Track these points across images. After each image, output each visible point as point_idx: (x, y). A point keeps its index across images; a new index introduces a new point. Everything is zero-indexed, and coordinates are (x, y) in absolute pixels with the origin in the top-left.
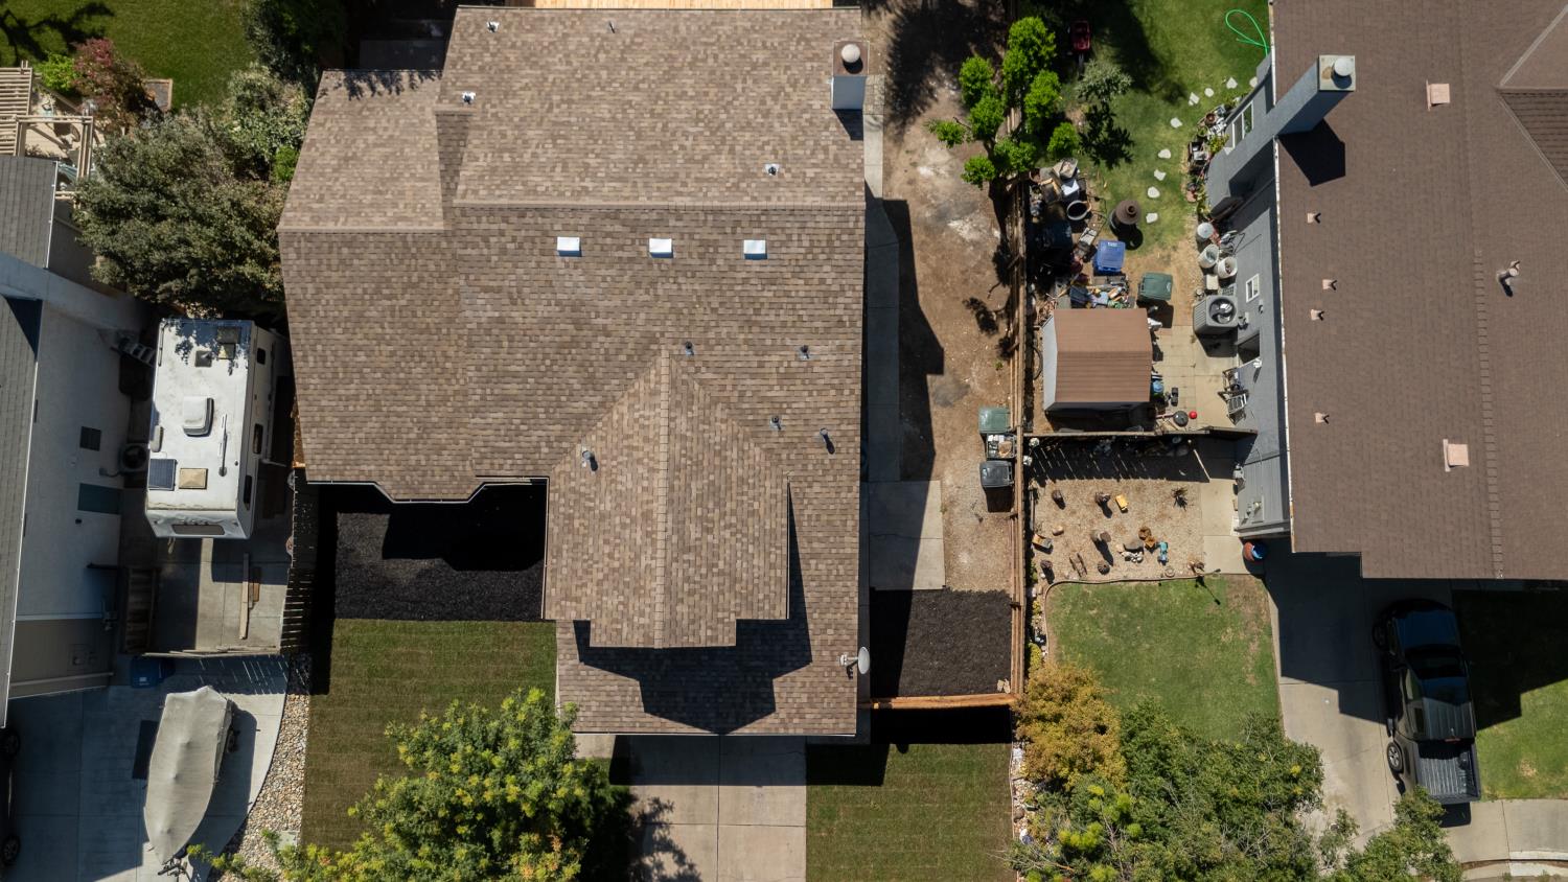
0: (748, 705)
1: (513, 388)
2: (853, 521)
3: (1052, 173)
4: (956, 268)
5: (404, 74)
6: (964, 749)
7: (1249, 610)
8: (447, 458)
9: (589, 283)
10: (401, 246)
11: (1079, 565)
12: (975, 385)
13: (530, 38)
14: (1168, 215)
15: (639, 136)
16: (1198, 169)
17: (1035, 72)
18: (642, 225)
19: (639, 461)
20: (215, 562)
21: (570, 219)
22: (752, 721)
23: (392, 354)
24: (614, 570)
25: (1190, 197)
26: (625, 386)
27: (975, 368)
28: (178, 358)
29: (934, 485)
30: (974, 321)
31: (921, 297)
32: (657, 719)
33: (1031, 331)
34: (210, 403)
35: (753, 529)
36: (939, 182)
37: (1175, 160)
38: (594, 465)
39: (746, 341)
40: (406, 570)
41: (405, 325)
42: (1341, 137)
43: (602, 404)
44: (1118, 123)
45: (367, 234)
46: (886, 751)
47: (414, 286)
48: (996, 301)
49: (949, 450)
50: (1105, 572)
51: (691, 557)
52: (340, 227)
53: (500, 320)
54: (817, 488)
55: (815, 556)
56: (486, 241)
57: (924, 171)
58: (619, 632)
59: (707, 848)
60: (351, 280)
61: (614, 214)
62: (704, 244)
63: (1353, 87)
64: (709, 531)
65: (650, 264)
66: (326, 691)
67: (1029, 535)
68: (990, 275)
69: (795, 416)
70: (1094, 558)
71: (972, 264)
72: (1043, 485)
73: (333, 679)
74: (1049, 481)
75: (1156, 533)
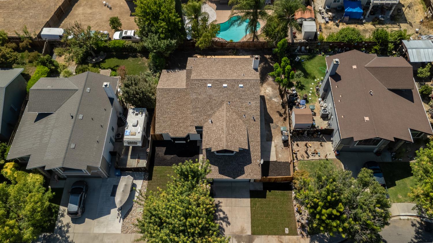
0: (239, 172)
1: (198, 110)
2: (259, 135)
3: (291, 90)
4: (274, 106)
5: (177, 70)
6: (282, 192)
7: (338, 165)
8: (182, 129)
9: (213, 91)
10: (178, 91)
11: (303, 157)
12: (279, 125)
13: (201, 61)
14: (313, 98)
15: (221, 71)
16: (318, 90)
17: (286, 66)
18: (222, 82)
19: (221, 121)
20: (131, 155)
21: (210, 81)
22: (240, 176)
23: (174, 109)
24: (216, 138)
25: (317, 95)
26: (218, 109)
27: (279, 123)
28: (132, 114)
29: (273, 142)
30: (278, 115)
31: (268, 111)
32: (221, 175)
33: (289, 116)
34: (138, 121)
35: (241, 133)
36: (270, 93)
37: (313, 90)
38: (212, 122)
39: (239, 101)
40: (169, 157)
41: (177, 104)
42: (340, 75)
43: (214, 113)
44: (302, 84)
45: (172, 89)
46: (266, 192)
47: (179, 97)
48: (282, 111)
49: (275, 136)
50: (308, 158)
51: (230, 136)
52: (167, 87)
53: (197, 98)
54: (252, 128)
55: (252, 141)
56: (196, 85)
57: (267, 91)
58: (217, 148)
59: (230, 211)
60: (168, 96)
61: (217, 80)
62: (232, 85)
63: (339, 63)
64: (233, 132)
65: (223, 88)
66: (151, 180)
67: (292, 151)
68: (281, 107)
69: (248, 115)
70: (305, 155)
71: (277, 105)
72: (294, 142)
73: (153, 178)
74: (295, 142)
75: (318, 151)
